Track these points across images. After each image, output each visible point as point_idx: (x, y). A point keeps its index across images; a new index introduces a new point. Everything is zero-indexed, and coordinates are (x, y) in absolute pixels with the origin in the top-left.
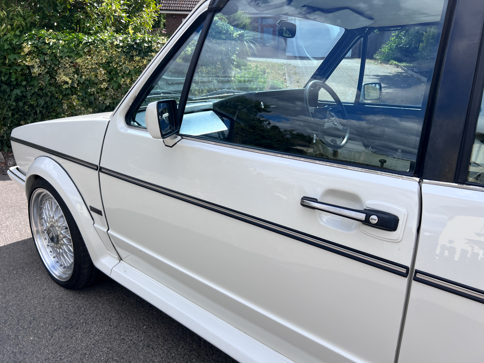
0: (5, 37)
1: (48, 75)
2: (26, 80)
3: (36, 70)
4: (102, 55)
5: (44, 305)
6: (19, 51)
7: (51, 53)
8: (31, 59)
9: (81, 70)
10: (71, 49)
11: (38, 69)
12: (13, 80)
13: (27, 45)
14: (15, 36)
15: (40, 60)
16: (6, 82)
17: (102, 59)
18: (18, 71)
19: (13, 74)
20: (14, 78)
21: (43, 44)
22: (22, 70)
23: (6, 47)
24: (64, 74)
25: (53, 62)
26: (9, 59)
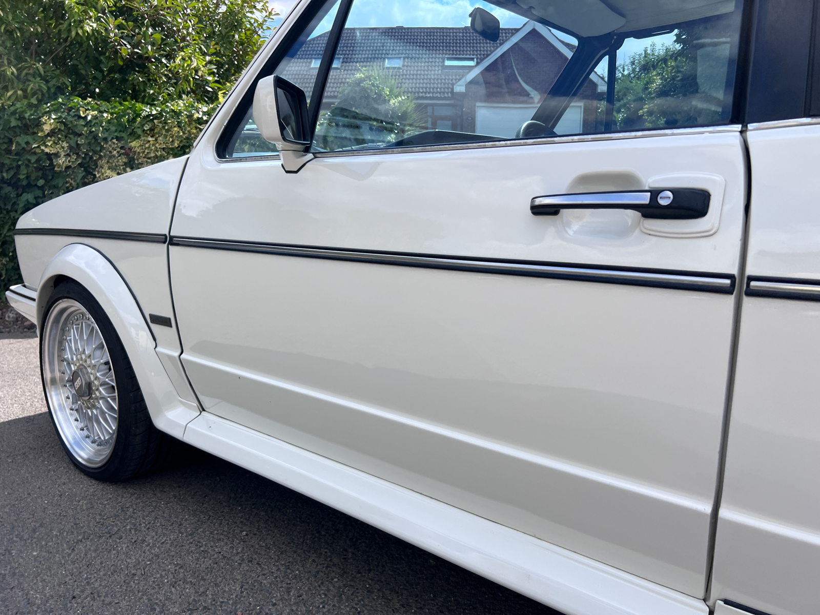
0: (12, 109)
1: (82, 169)
2: (44, 177)
3: (62, 161)
4: (173, 136)
5: (60, 505)
6: (35, 130)
7: (88, 132)
8: (54, 142)
9: (138, 160)
10: (123, 127)
11: (65, 158)
12: (22, 177)
13: (48, 120)
14: (30, 106)
15: (70, 145)
16: (10, 182)
17: (173, 141)
18: (32, 162)
19: (23, 167)
20: (24, 174)
21: (76, 118)
22: (38, 161)
23: (14, 123)
24: (109, 166)
25: (92, 148)
26: (18, 144)
